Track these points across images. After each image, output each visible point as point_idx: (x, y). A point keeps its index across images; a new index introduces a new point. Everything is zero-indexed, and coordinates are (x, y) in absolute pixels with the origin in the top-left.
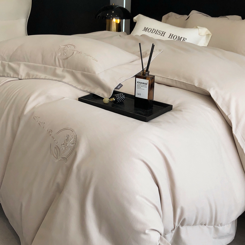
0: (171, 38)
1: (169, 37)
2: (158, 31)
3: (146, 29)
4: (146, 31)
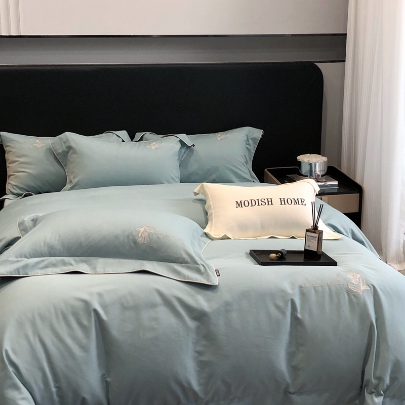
0: (285, 204)
1: (281, 204)
2: (260, 200)
3: (239, 204)
4: (242, 206)
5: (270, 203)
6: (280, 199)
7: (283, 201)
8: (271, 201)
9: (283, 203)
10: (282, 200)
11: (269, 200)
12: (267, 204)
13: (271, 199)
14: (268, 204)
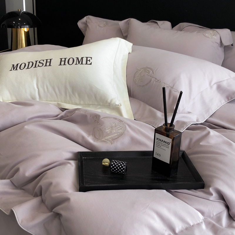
2: (38, 62)
5: (48, 64)
6: (61, 59)
7: (63, 62)
8: (50, 62)
9: (63, 63)
10: (63, 60)
11: (49, 61)
12: (44, 65)
13: (51, 60)
14: (46, 66)
